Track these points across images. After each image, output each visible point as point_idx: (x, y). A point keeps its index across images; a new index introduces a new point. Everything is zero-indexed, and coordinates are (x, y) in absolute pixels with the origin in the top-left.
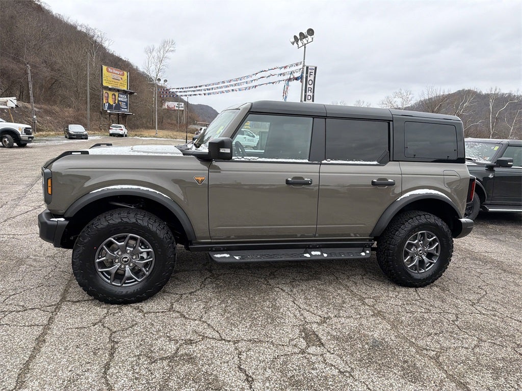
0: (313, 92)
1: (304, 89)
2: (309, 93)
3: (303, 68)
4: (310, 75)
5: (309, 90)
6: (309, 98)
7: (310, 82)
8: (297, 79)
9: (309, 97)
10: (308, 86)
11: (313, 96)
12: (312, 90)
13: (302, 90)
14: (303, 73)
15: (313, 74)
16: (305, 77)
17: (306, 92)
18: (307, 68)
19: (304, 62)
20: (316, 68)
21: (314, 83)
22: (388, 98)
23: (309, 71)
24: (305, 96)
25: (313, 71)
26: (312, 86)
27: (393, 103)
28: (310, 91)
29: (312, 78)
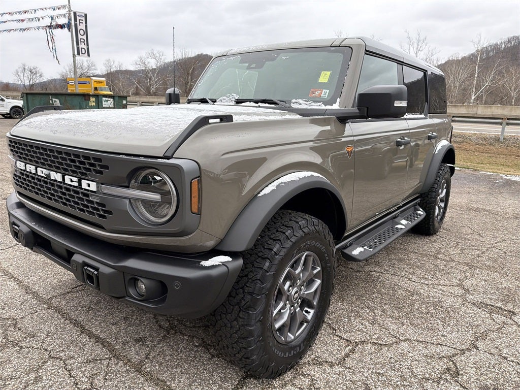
0: (88, 45)
1: (75, 39)
2: (82, 46)
3: (70, 14)
4: (80, 23)
5: (81, 42)
6: (84, 52)
7: (82, 32)
8: (62, 27)
9: (83, 50)
10: (80, 37)
11: (88, 49)
12: (85, 42)
13: (73, 41)
14: (70, 19)
15: (84, 22)
16: (73, 24)
17: (78, 44)
18: (75, 14)
19: (69, 5)
20: (86, 15)
21: (86, 33)
22: (141, 58)
23: (78, 18)
24: (78, 48)
25: (84, 19)
26: (84, 37)
27: (146, 63)
28: (83, 43)
29: (82, 26)
